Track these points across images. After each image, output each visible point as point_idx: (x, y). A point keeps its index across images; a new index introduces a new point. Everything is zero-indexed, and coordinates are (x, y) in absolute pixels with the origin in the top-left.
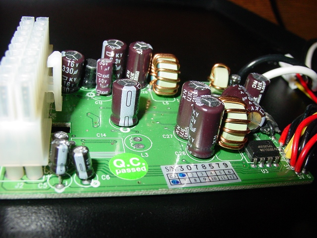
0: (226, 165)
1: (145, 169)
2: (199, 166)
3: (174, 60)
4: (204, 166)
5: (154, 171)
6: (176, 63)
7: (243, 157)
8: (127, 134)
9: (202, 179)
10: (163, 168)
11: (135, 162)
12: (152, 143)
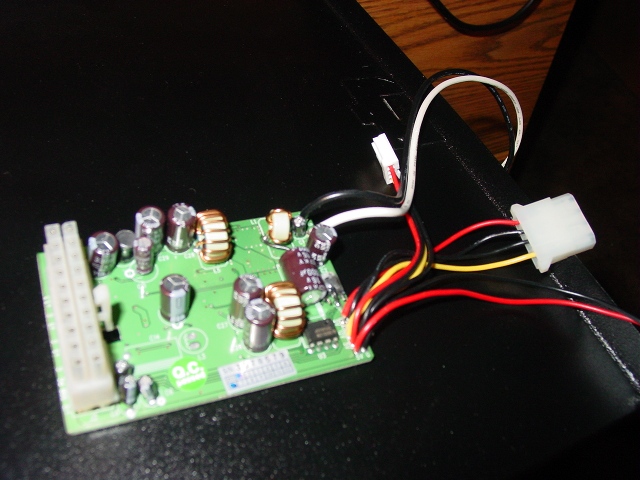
0: (282, 355)
1: (203, 375)
2: (256, 360)
3: (221, 218)
4: (260, 361)
5: (213, 377)
6: (223, 221)
7: (302, 341)
8: (181, 330)
9: (258, 377)
10: (221, 370)
11: (194, 368)
12: (207, 339)
